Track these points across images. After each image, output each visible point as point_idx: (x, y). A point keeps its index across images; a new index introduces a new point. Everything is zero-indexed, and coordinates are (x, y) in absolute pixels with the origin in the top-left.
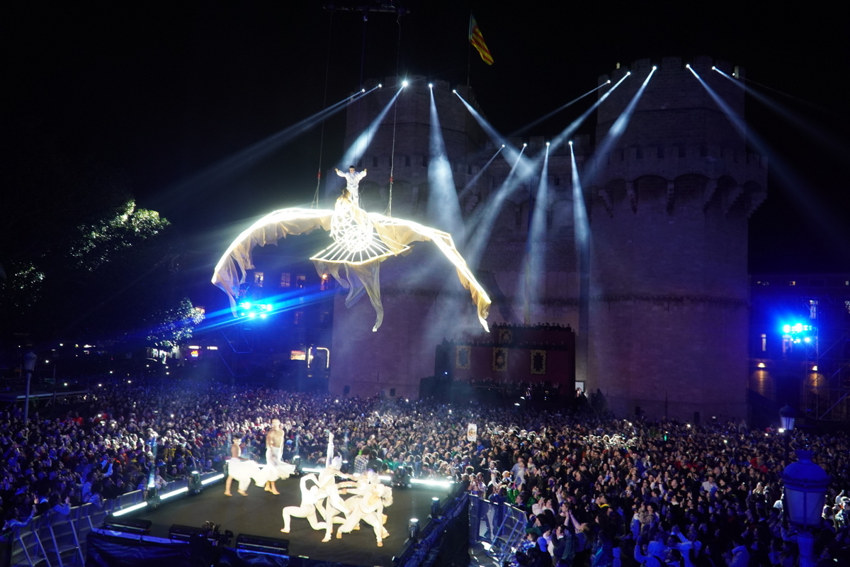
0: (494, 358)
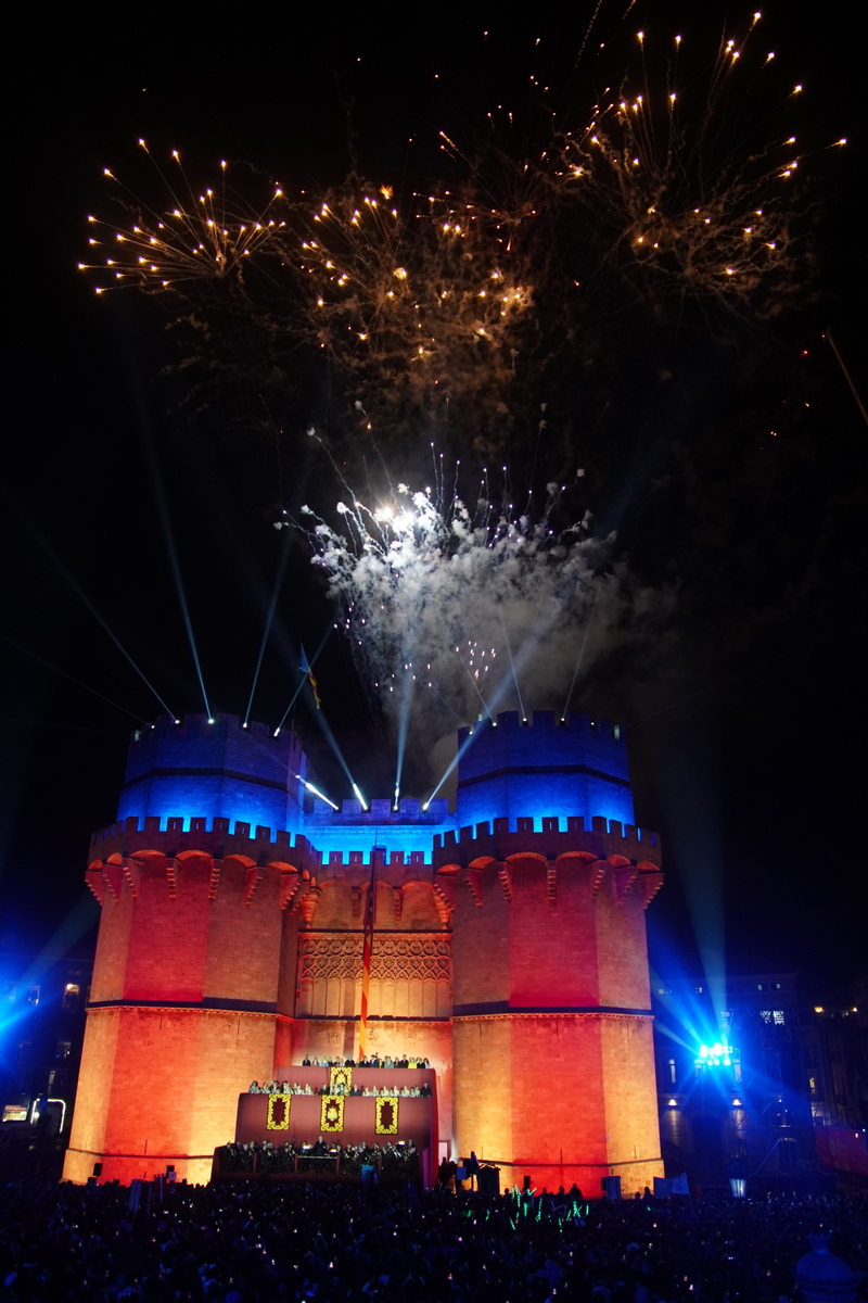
0: (324, 1111)
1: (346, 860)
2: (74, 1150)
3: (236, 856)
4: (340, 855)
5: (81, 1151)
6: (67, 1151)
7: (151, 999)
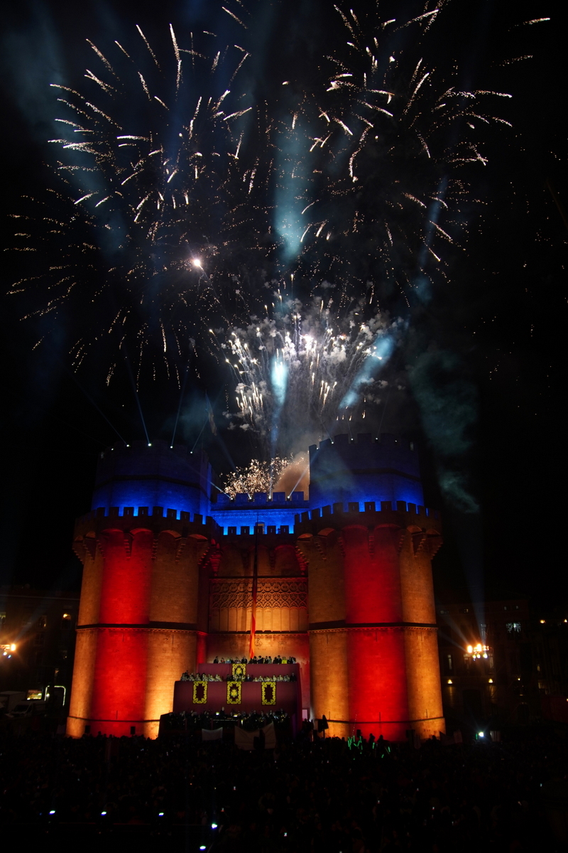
0: (229, 692)
1: (239, 532)
2: (73, 717)
3: (169, 531)
4: (235, 529)
5: (76, 718)
6: (68, 718)
7: (117, 623)
